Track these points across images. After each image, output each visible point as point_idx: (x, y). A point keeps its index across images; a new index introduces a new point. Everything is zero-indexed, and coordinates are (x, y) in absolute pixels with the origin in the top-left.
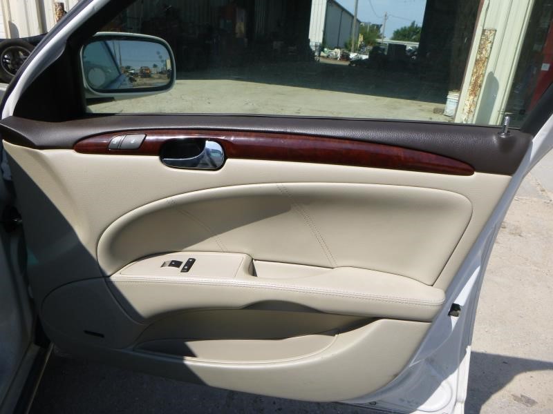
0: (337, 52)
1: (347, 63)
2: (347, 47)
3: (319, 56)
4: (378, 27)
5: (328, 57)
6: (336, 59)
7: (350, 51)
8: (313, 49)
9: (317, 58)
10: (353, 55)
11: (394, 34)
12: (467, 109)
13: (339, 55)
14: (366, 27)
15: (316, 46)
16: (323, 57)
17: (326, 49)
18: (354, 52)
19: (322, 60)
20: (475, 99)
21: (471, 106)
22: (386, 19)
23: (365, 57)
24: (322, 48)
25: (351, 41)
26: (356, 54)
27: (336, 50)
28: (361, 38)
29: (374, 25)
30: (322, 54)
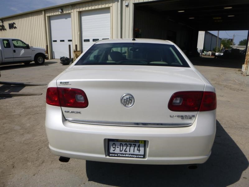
0: (210, 53)
1: (213, 57)
2: (214, 50)
3: (202, 54)
4: (232, 40)
5: (206, 55)
6: (209, 55)
7: (216, 52)
8: (199, 52)
9: (200, 56)
10: (217, 54)
11: (240, 43)
12: (245, 68)
13: (211, 54)
14: (225, 40)
15: (200, 51)
16: (203, 55)
17: (205, 52)
18: (218, 52)
19: (203, 56)
20: (247, 65)
21: (246, 67)
22: (234, 37)
23: (222, 54)
24: (203, 51)
25: (216, 47)
26: (218, 53)
27: (209, 52)
28: (222, 46)
29: (229, 39)
30: (203, 54)
